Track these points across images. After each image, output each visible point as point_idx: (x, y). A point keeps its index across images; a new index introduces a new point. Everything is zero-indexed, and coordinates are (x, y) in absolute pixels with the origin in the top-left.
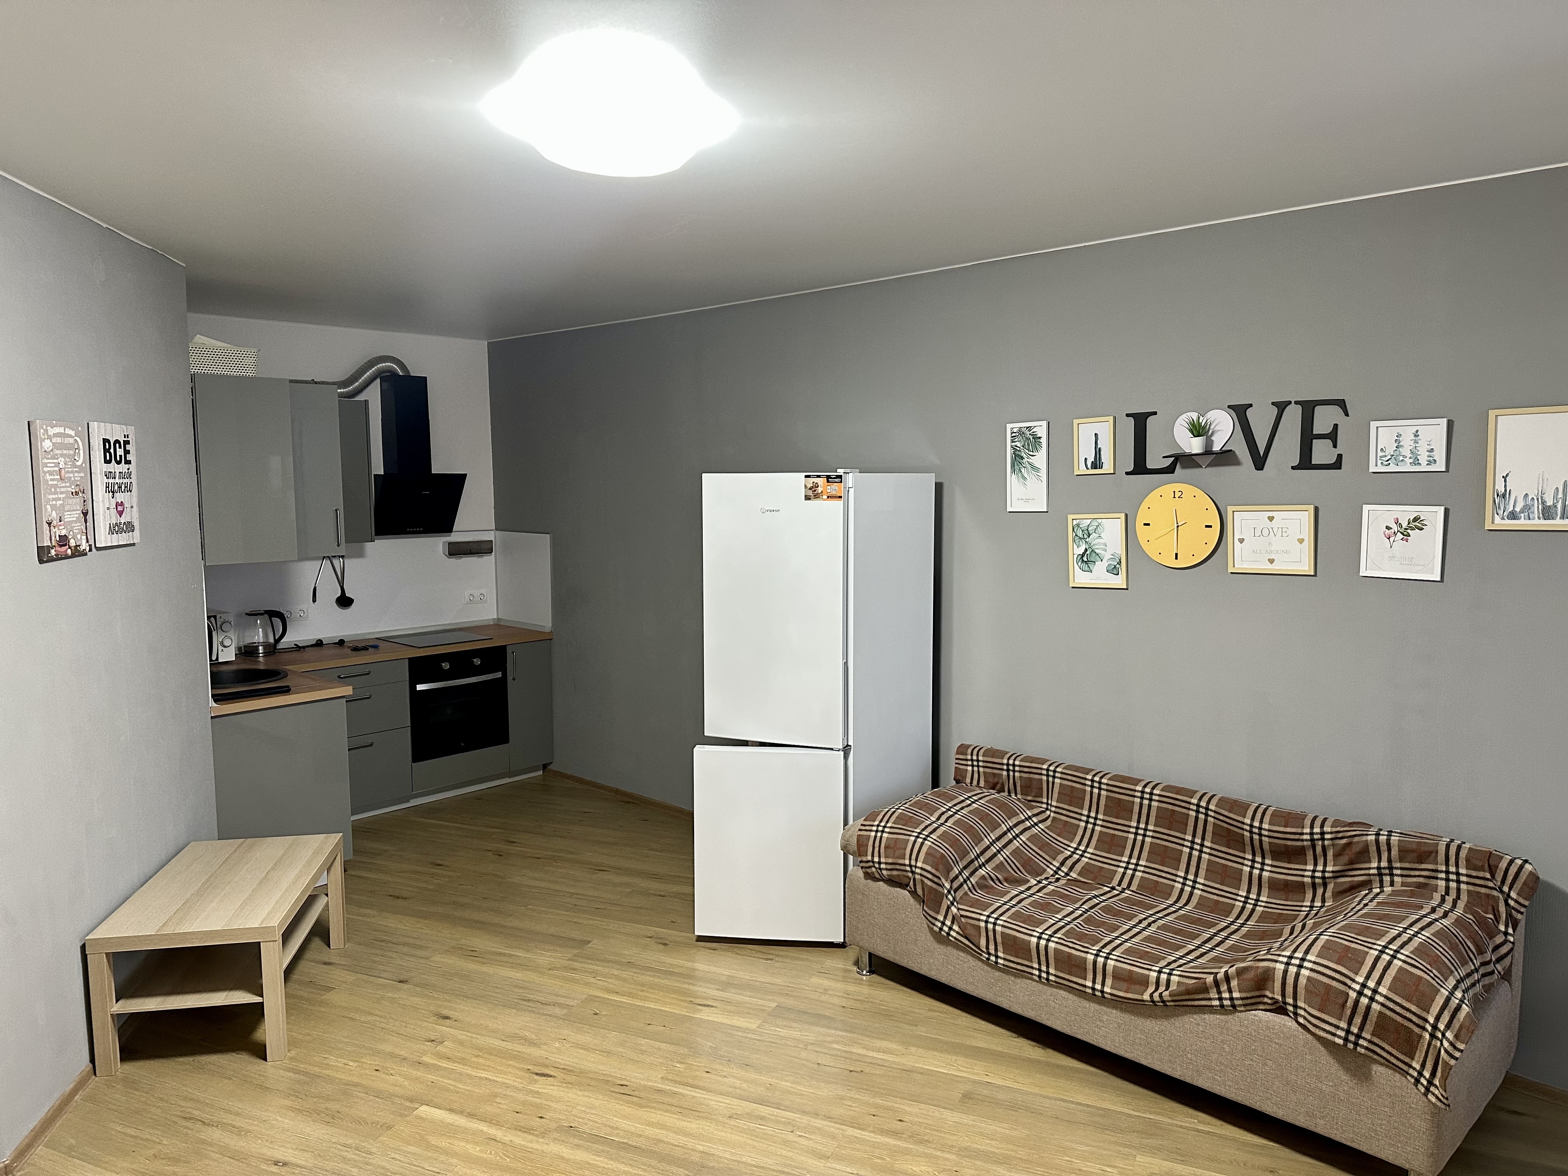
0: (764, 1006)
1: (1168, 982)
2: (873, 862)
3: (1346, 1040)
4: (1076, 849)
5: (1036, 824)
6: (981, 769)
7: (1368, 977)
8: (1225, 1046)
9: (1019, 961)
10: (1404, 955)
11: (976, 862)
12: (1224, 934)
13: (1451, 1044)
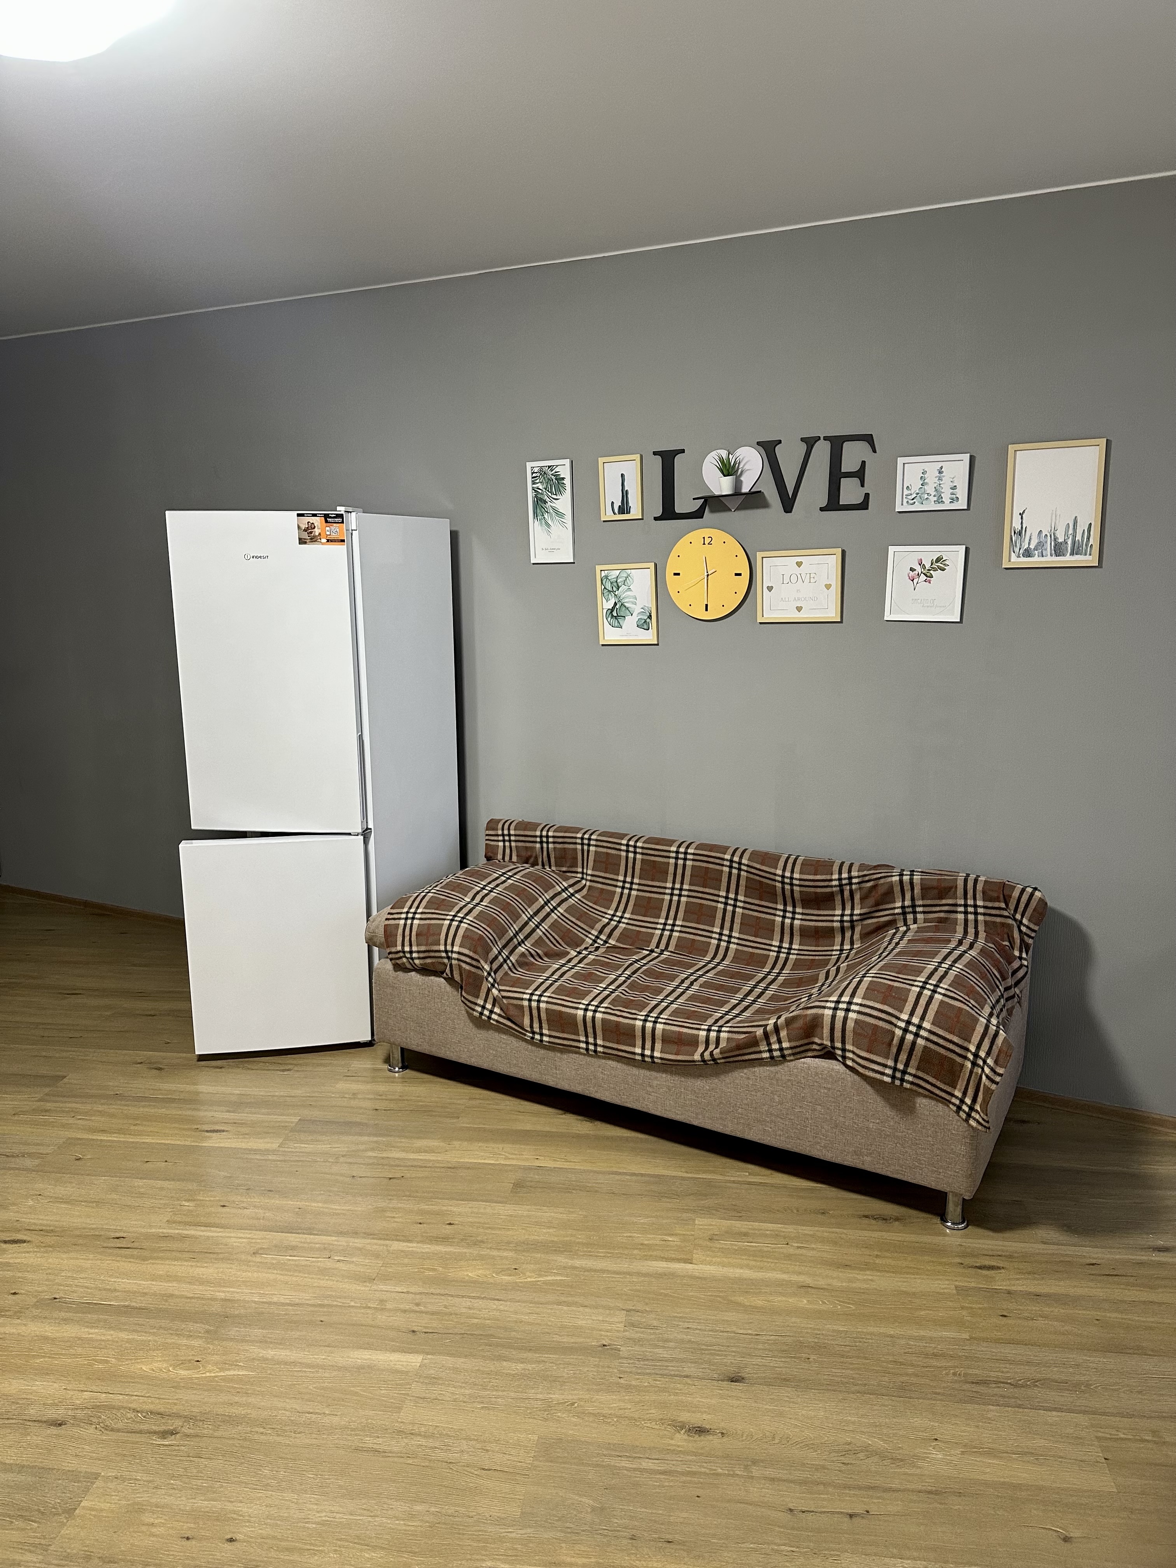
0: (286, 1122)
1: (718, 1039)
2: (404, 952)
3: (893, 1077)
4: (613, 915)
5: (572, 895)
6: (513, 844)
7: (912, 1014)
8: (776, 1097)
9: (565, 1036)
10: (944, 988)
11: (515, 940)
12: (763, 985)
13: (992, 1070)
